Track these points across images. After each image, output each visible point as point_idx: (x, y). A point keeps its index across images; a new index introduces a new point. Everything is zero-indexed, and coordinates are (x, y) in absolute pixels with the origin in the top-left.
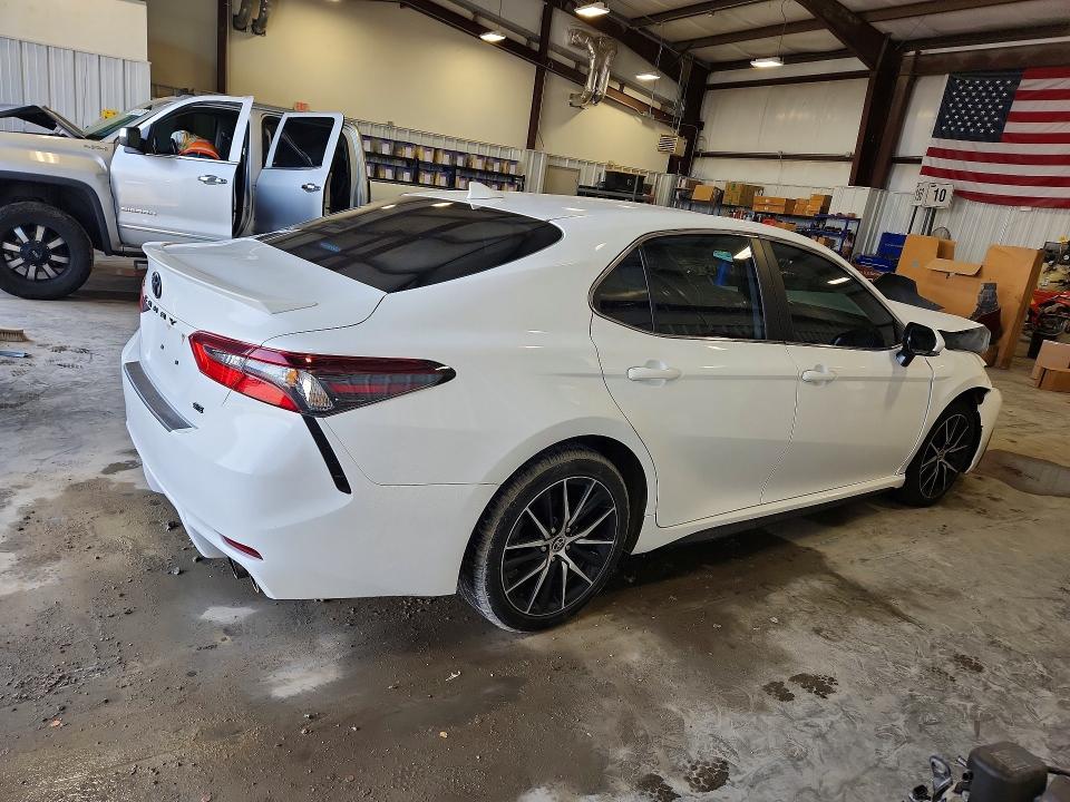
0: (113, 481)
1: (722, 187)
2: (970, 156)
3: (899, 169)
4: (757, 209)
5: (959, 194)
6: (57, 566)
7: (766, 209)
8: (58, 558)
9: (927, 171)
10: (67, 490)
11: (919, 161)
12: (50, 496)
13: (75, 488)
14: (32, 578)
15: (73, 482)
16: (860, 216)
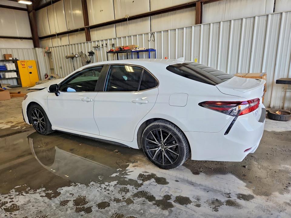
0: (252, 191)
6: (280, 168)
8: (280, 170)
10: (271, 194)
12: (277, 194)
13: (267, 194)
14: (287, 168)
15: (267, 197)
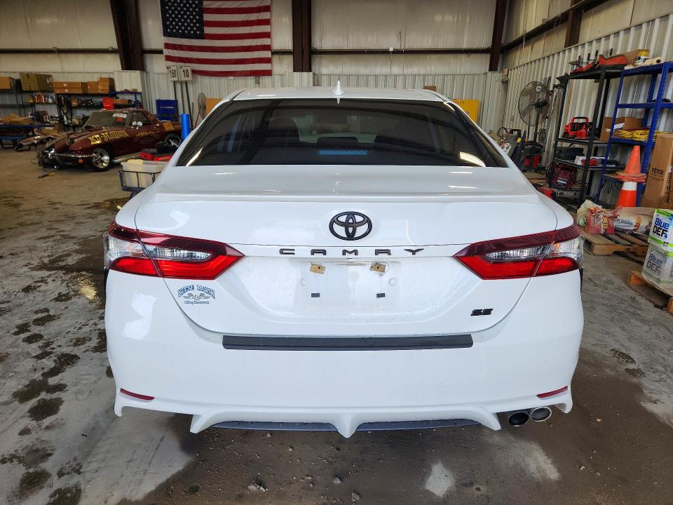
1: (17, 77)
2: (191, 48)
3: (148, 57)
4: (58, 92)
5: (194, 72)
7: (67, 91)
9: (169, 58)
11: (160, 52)
16: (140, 90)
